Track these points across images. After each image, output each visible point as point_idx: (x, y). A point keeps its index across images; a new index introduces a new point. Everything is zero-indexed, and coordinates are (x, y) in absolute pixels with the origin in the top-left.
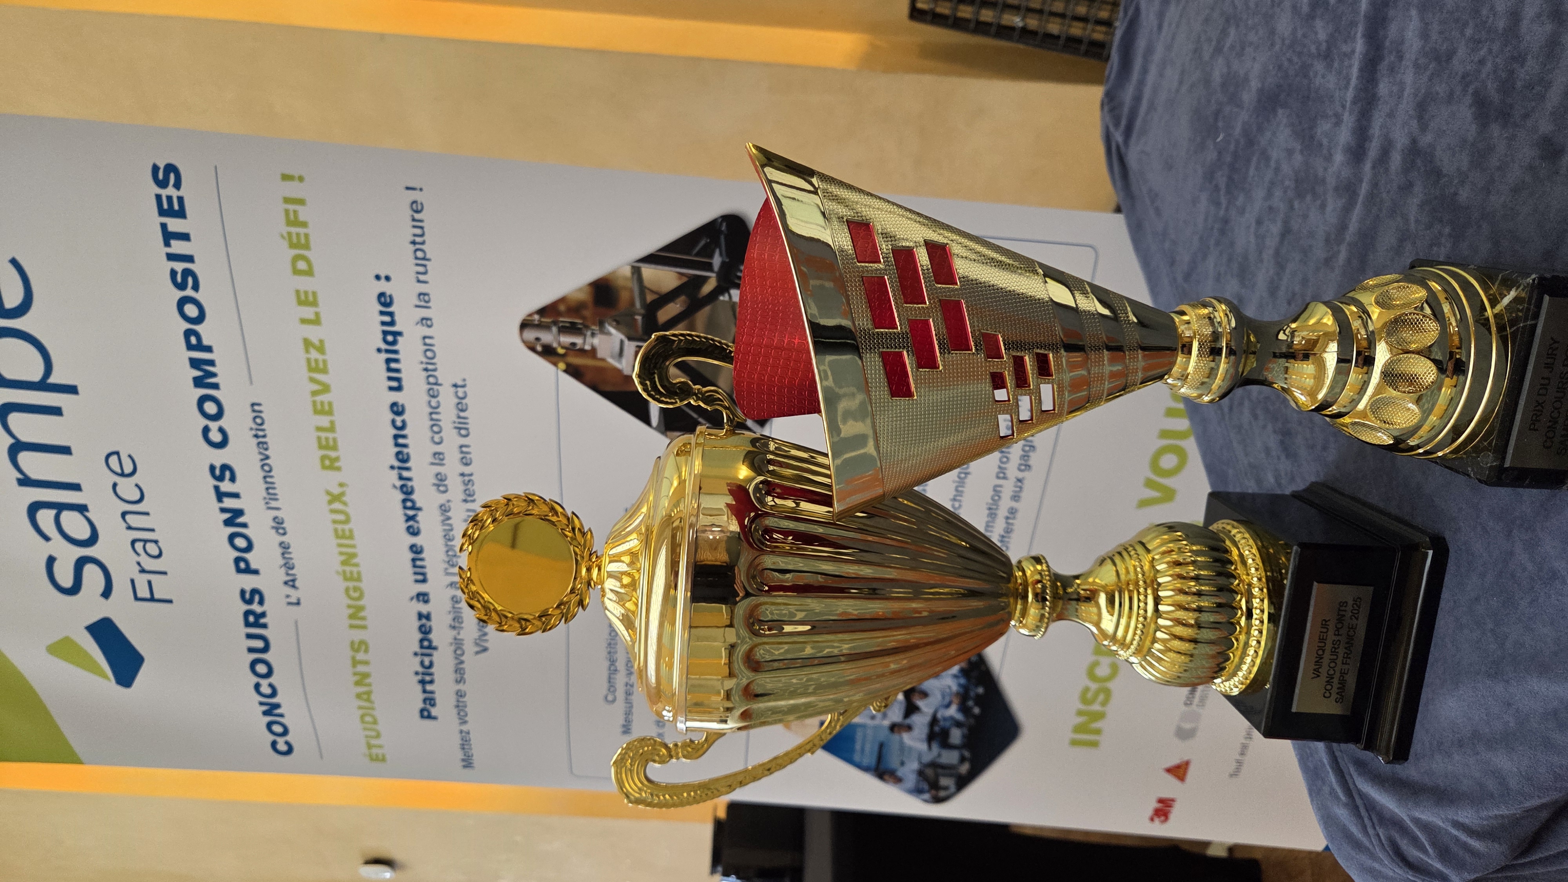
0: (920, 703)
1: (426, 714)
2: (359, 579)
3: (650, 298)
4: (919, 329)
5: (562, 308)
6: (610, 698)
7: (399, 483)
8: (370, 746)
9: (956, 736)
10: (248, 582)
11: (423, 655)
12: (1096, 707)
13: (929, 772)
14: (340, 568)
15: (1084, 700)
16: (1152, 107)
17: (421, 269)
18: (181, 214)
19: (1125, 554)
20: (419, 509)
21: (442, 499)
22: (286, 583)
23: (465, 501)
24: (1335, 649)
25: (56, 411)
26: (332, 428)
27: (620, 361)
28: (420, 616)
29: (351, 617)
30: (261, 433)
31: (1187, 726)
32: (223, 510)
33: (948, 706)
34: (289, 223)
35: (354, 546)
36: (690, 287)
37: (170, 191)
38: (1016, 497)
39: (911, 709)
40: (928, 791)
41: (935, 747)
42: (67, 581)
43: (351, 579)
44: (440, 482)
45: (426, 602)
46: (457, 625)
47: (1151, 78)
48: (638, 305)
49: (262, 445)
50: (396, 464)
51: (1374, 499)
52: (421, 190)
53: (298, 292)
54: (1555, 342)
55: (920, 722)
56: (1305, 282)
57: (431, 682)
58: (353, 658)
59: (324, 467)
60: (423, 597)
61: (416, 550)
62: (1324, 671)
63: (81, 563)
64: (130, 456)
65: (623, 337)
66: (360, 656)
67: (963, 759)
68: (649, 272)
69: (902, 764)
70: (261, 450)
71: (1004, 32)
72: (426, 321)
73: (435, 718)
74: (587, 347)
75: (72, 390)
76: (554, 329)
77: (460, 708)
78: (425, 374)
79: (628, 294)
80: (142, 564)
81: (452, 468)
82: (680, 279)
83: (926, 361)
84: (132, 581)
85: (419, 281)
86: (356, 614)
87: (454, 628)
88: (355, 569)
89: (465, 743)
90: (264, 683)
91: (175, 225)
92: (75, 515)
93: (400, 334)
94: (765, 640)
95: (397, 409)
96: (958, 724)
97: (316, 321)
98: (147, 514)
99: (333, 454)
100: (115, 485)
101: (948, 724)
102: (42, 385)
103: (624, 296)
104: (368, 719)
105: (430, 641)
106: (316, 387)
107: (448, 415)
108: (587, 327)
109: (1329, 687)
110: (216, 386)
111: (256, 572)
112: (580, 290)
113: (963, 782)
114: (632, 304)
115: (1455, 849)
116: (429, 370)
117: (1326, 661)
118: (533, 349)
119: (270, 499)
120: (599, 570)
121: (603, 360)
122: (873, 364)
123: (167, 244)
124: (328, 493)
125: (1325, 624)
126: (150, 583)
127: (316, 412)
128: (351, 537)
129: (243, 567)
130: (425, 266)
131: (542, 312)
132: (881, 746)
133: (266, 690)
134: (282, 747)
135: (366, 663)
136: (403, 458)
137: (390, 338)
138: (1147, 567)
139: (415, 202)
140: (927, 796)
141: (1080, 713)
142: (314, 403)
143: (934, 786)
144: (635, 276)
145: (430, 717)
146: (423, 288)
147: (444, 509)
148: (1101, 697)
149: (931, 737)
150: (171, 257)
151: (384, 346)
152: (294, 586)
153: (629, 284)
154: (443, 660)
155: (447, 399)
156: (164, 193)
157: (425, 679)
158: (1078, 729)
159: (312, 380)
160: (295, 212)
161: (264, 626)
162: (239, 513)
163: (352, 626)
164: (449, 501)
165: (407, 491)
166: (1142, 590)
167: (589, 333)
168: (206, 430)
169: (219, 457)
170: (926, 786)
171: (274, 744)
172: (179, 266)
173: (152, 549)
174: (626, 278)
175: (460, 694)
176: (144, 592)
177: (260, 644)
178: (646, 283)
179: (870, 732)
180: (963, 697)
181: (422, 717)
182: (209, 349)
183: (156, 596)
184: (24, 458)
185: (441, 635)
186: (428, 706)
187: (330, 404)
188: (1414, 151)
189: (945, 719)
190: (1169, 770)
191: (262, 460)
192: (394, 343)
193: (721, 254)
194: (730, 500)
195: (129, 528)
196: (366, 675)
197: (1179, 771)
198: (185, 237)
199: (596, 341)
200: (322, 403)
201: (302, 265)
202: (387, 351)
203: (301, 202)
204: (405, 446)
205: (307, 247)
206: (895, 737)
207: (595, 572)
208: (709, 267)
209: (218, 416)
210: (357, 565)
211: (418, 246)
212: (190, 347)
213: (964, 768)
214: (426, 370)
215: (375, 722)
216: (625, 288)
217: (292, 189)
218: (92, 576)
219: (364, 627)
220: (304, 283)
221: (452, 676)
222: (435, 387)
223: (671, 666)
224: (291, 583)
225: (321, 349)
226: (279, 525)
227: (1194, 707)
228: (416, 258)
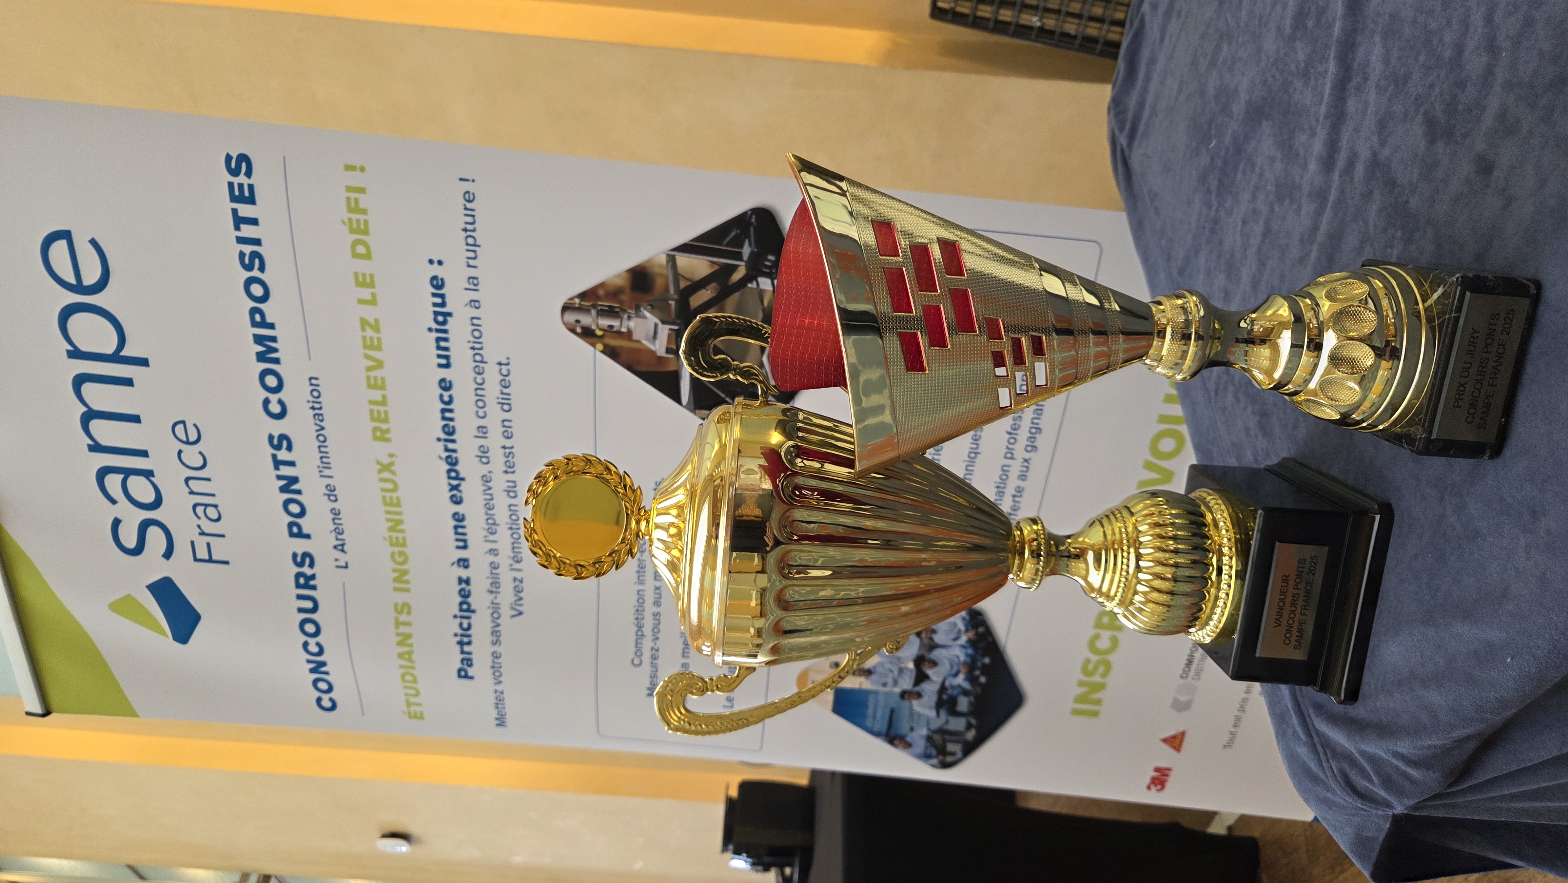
0: (930, 672)
1: (463, 674)
2: (404, 545)
3: (683, 284)
4: (932, 314)
5: (601, 292)
6: (636, 661)
7: (444, 455)
8: (409, 704)
9: (963, 704)
10: (300, 546)
11: (462, 617)
12: (1096, 679)
13: (937, 738)
14: (387, 535)
15: (1085, 671)
16: (1153, 113)
17: (472, 255)
18: (251, 200)
19: (1112, 517)
20: (463, 479)
21: (484, 470)
22: (335, 547)
23: (506, 472)
24: (1295, 601)
25: (129, 382)
26: (384, 402)
27: (654, 344)
28: (460, 580)
29: (396, 580)
30: (317, 406)
31: (1183, 698)
32: (279, 477)
33: (956, 675)
34: (350, 210)
35: (400, 514)
36: (721, 275)
37: (242, 179)
38: (1023, 477)
39: (921, 677)
40: (936, 757)
41: (943, 713)
42: (131, 542)
43: (397, 544)
44: (483, 454)
45: (466, 567)
46: (494, 590)
47: (1153, 86)
48: (672, 291)
49: (319, 417)
50: (443, 436)
51: (1335, 471)
52: (473, 181)
53: (356, 274)
54: (1475, 332)
55: (930, 689)
56: (1282, 277)
57: (469, 643)
58: (397, 619)
59: (376, 438)
60: (464, 563)
61: (459, 518)
62: (1284, 621)
63: (145, 525)
64: (195, 425)
65: (657, 321)
66: (403, 618)
67: (969, 726)
68: (683, 260)
69: (912, 729)
70: (318, 422)
71: (1022, 31)
72: (475, 304)
73: (472, 678)
74: (624, 330)
75: (143, 362)
76: (593, 312)
77: (496, 669)
78: (472, 352)
79: (663, 280)
80: (202, 527)
81: (495, 440)
82: (712, 267)
83: (938, 341)
84: (192, 543)
85: (469, 266)
86: (401, 578)
87: (491, 592)
88: (400, 535)
89: (499, 702)
90: (312, 642)
91: (245, 210)
92: (142, 479)
93: (450, 314)
94: (795, 582)
95: (445, 385)
96: (965, 693)
97: (373, 302)
98: (209, 480)
99: (384, 426)
100: (180, 452)
101: (955, 692)
102: (116, 358)
103: (659, 282)
104: (408, 678)
105: (469, 604)
106: (370, 363)
107: (492, 390)
108: (624, 311)
109: (1288, 635)
110: (277, 361)
111: (308, 536)
112: (619, 276)
113: (969, 748)
114: (667, 290)
115: (1395, 776)
116: (476, 348)
117: (1285, 613)
118: (573, 331)
119: (324, 467)
120: (648, 522)
121: (638, 342)
122: (893, 344)
123: (237, 228)
124: (378, 463)
125: (1285, 579)
126: (208, 545)
127: (370, 386)
128: (398, 504)
129: (296, 532)
130: (474, 251)
131: (583, 296)
132: (892, 711)
133: (313, 648)
134: (326, 703)
135: (409, 624)
136: (449, 431)
137: (440, 318)
138: (1130, 529)
139: (467, 192)
140: (935, 761)
141: (1081, 684)
142: (368, 378)
143: (942, 751)
144: (670, 264)
145: (466, 676)
146: (472, 272)
147: (486, 480)
148: (1101, 669)
149: (939, 705)
150: (241, 240)
151: (434, 326)
152: (343, 551)
153: (664, 271)
154: (481, 624)
155: (492, 375)
156: (236, 180)
157: (464, 641)
158: (1079, 699)
159: (367, 357)
160: (356, 200)
161: (314, 588)
162: (295, 480)
163: (396, 589)
164: (490, 472)
165: (452, 463)
166: (1125, 548)
167: (625, 316)
168: (266, 402)
169: (277, 428)
170: (934, 752)
171: (319, 700)
172: (248, 249)
173: (212, 513)
174: (661, 266)
175: (496, 656)
176: (202, 554)
177: (309, 605)
178: (680, 271)
179: (881, 699)
180: (971, 666)
181: (460, 676)
182: (271, 326)
183: (214, 558)
184: (96, 425)
185: (479, 599)
186: (465, 667)
187: (383, 379)
188: (1375, 163)
189: (953, 687)
190: (1165, 740)
191: (317, 431)
192: (444, 323)
193: (750, 245)
194: (763, 462)
195: (192, 493)
196: (409, 636)
197: (1175, 742)
198: (254, 222)
199: (632, 324)
200: (375, 378)
201: (361, 249)
202: (437, 331)
203: (362, 191)
204: (451, 419)
205: (366, 232)
206: (906, 703)
207: (643, 524)
208: (738, 256)
209: (279, 388)
210: (402, 531)
211: (469, 233)
212: (254, 324)
213: (971, 735)
214: (473, 348)
215: (415, 681)
216: (661, 275)
217: (355, 179)
218: (155, 538)
219: (407, 590)
220: (363, 266)
221: (490, 638)
222: (481, 365)
223: (711, 606)
224: (341, 547)
225: (376, 328)
226: (331, 493)
227: (1190, 679)
228: (467, 244)
